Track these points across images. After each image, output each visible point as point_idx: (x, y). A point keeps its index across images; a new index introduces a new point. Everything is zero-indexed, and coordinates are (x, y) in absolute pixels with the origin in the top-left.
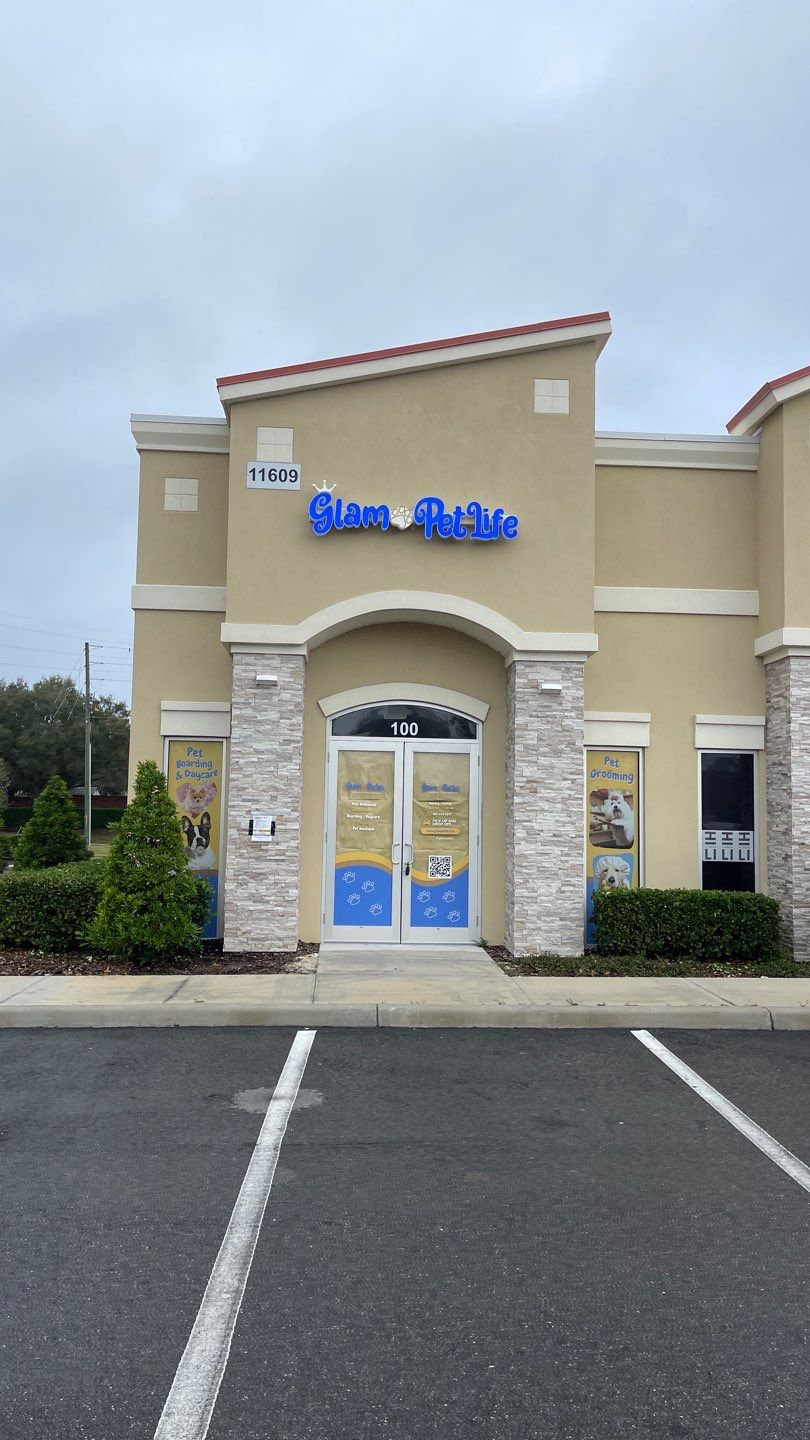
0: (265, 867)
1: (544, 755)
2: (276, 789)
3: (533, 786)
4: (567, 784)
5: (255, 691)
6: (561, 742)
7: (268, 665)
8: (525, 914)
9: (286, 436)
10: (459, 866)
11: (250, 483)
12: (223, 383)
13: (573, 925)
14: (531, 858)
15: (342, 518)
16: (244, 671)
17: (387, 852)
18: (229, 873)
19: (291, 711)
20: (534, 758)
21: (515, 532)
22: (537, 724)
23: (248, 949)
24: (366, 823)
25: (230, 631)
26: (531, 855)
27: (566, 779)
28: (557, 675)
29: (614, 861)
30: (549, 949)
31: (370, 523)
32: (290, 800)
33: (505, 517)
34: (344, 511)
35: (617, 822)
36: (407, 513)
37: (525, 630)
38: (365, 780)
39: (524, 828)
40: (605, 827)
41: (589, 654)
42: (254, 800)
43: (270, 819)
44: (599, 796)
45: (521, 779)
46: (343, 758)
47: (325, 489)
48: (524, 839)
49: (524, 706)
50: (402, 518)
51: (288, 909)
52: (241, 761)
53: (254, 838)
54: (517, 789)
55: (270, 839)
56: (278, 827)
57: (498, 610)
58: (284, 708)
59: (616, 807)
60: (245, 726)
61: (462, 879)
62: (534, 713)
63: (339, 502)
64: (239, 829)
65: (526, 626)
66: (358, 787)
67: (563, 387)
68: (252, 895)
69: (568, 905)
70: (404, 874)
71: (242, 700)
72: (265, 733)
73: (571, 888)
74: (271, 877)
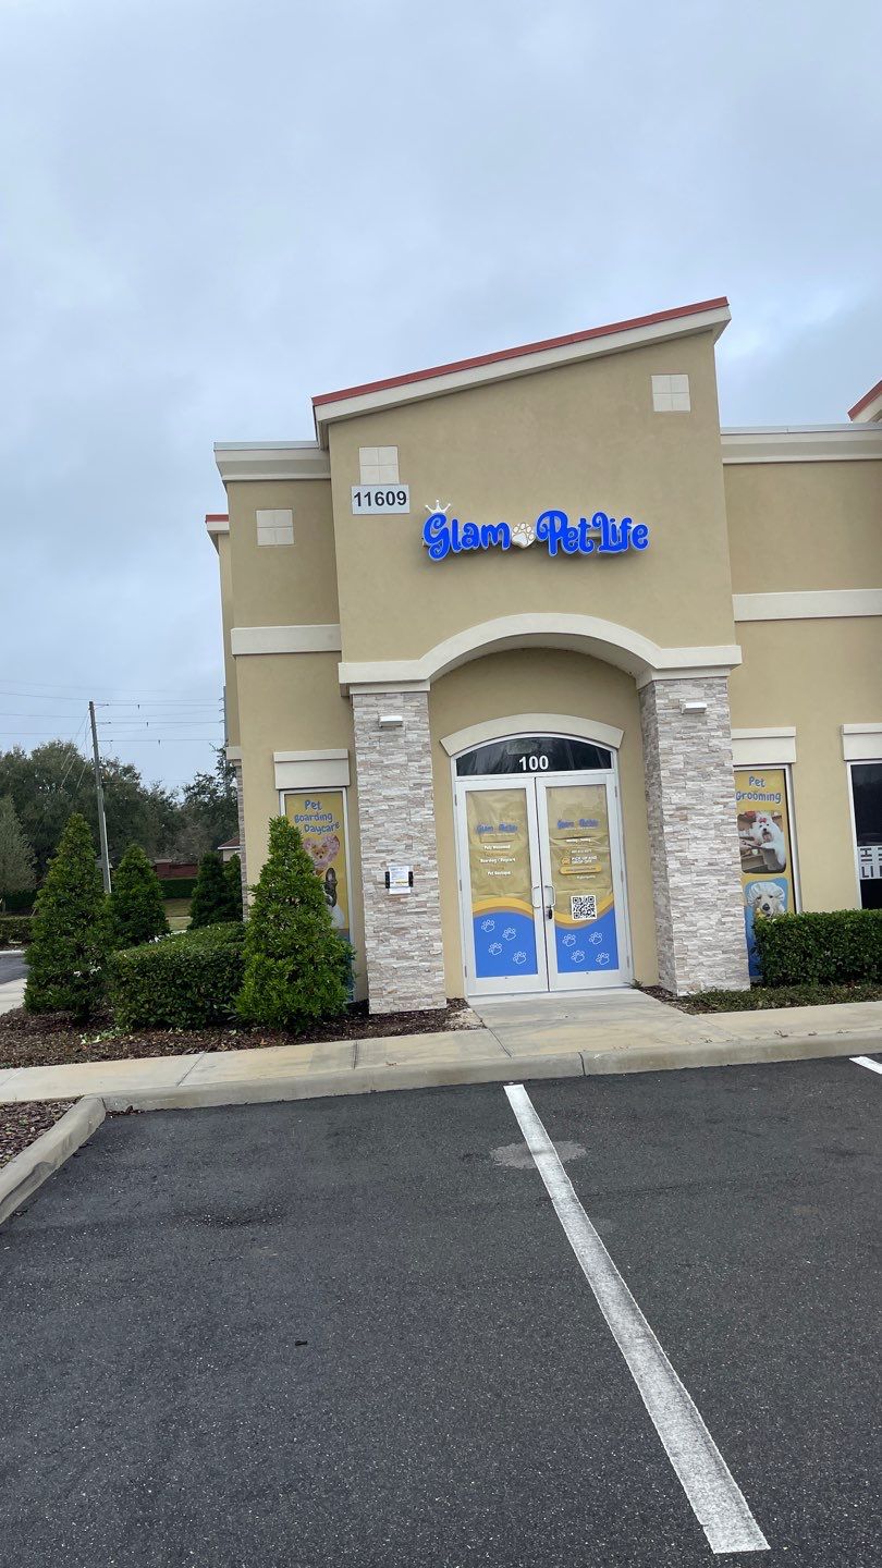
0: (405, 921)
1: (692, 779)
2: (411, 837)
3: (683, 812)
4: (719, 808)
5: (378, 734)
6: (710, 764)
7: (391, 705)
8: (685, 950)
9: (390, 454)
10: (605, 904)
11: (356, 510)
12: (319, 401)
13: (737, 958)
14: (687, 891)
15: (460, 539)
16: (365, 713)
17: (527, 895)
18: (369, 930)
19: (419, 752)
20: (682, 784)
21: (646, 542)
22: (682, 747)
23: (395, 1009)
24: (502, 866)
25: (349, 672)
26: (687, 886)
27: (718, 803)
28: (697, 692)
29: (768, 888)
30: (714, 984)
31: (490, 543)
32: (426, 847)
33: (633, 526)
34: (461, 533)
35: (767, 846)
36: (529, 529)
37: (662, 647)
38: (497, 823)
39: (677, 859)
40: (755, 852)
41: (731, 667)
42: (389, 851)
43: (407, 870)
44: (747, 819)
45: (669, 807)
46: (471, 800)
47: (438, 510)
48: (678, 870)
49: (666, 728)
50: (523, 536)
51: (434, 964)
52: (371, 810)
53: (391, 891)
54: (666, 818)
55: (408, 890)
56: (415, 877)
57: (632, 627)
58: (411, 750)
59: (765, 830)
60: (371, 772)
61: (609, 917)
62: (678, 736)
63: (455, 523)
64: (376, 883)
65: (663, 641)
66: (490, 829)
67: (682, 382)
68: (395, 951)
69: (730, 936)
70: (547, 918)
71: (366, 745)
72: (393, 778)
73: (732, 919)
74: (414, 932)
